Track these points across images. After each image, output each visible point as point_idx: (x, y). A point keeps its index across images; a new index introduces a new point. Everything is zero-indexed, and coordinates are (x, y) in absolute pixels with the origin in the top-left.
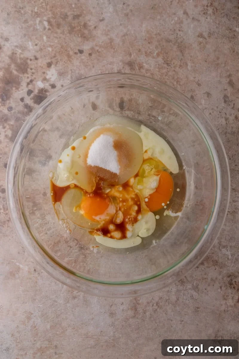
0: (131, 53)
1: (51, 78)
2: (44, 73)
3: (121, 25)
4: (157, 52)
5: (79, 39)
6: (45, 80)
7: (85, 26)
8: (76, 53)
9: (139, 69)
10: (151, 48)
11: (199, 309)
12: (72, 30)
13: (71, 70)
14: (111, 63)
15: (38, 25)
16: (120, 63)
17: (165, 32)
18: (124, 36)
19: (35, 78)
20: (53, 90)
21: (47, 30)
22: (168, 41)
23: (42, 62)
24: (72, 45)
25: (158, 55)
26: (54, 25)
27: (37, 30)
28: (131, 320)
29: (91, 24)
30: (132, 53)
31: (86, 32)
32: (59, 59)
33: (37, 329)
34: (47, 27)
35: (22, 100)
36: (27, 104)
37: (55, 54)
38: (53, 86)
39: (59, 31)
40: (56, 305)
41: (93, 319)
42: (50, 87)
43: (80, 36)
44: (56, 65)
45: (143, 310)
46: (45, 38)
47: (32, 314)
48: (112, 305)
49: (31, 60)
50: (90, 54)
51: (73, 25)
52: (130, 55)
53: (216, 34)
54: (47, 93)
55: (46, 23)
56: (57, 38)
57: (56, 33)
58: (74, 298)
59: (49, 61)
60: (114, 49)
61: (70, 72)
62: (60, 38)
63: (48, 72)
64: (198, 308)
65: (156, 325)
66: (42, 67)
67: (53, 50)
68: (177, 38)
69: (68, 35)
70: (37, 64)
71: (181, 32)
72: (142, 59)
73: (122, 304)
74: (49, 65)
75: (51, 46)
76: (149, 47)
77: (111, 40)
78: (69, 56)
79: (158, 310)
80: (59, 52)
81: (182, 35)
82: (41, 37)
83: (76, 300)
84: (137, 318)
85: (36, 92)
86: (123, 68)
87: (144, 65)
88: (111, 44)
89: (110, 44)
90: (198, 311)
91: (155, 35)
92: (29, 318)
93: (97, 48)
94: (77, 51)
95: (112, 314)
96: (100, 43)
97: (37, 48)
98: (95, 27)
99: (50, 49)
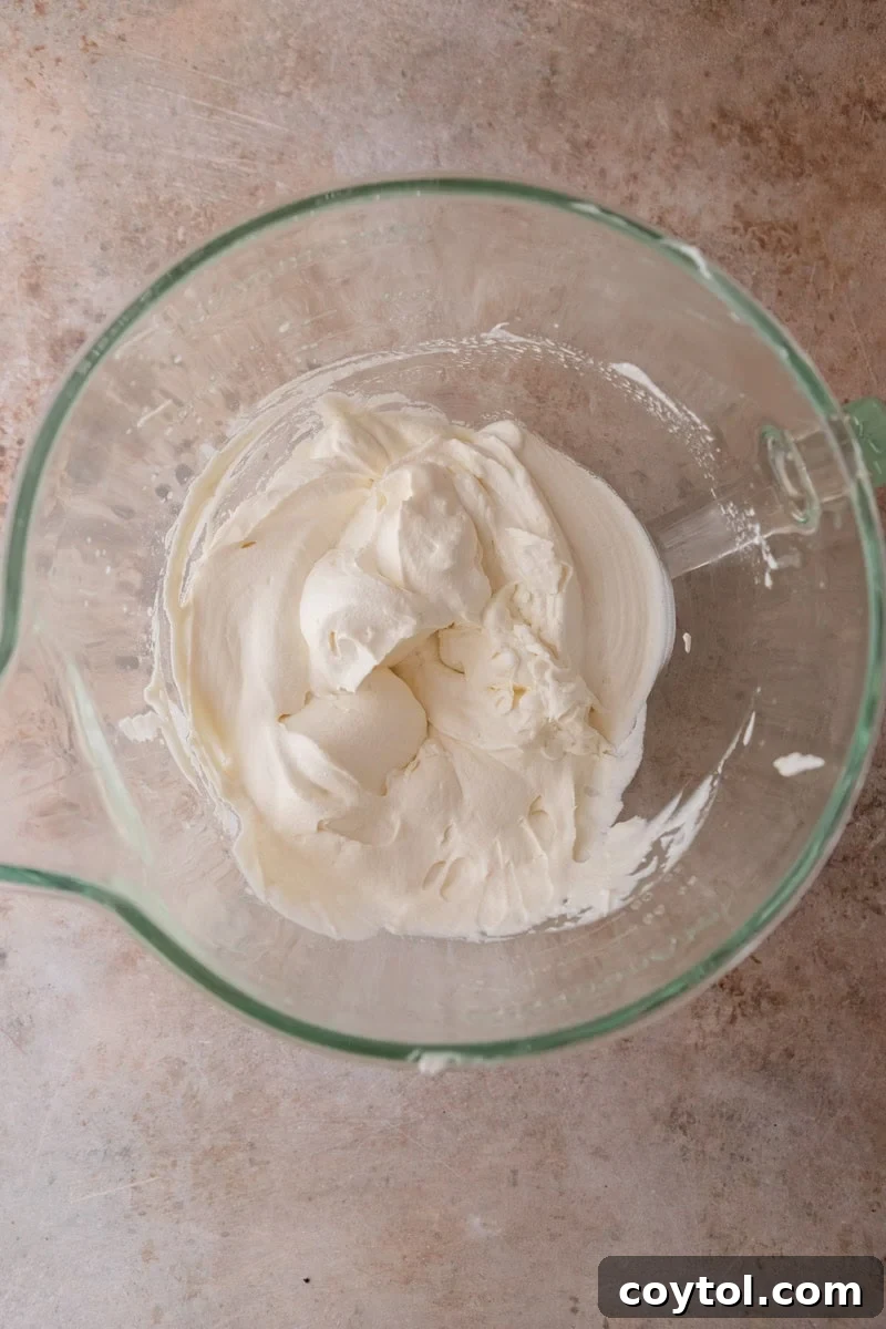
2: (219, 423)
11: (629, 1045)
33: (198, 1103)
40: (248, 1040)
41: (347, 1074)
47: (184, 1063)
49: (163, 366)
64: (626, 1041)
65: (517, 1086)
90: (627, 1049)
92: (176, 1075)
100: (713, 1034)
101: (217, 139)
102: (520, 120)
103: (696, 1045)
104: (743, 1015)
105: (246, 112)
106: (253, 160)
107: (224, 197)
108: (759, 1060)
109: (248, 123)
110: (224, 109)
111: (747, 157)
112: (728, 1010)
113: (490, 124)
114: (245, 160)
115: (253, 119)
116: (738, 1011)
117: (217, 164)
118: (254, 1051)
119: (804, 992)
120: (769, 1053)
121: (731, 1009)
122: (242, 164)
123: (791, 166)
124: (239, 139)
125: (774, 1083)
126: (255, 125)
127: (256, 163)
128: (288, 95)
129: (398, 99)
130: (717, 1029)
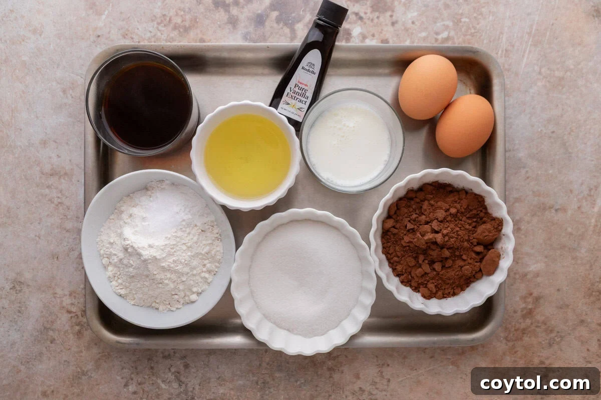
100: (62, 302)
101: (515, 37)
102: (531, 193)
103: (56, 293)
104: (71, 317)
105: (530, 52)
106: (505, 57)
107: (485, 42)
108: (49, 326)
109: (524, 52)
110: (531, 40)
111: (515, 312)
112: (74, 309)
113: (528, 178)
114: (504, 51)
115: (526, 55)
116: (73, 315)
117: (502, 37)
118: (48, 70)
119: (83, 348)
120: (53, 330)
121: (75, 311)
122: (502, 51)
123: (511, 335)
124: (516, 48)
125: (37, 333)
126: (523, 56)
127: (503, 58)
128: (540, 73)
129: (539, 130)
130: (64, 304)
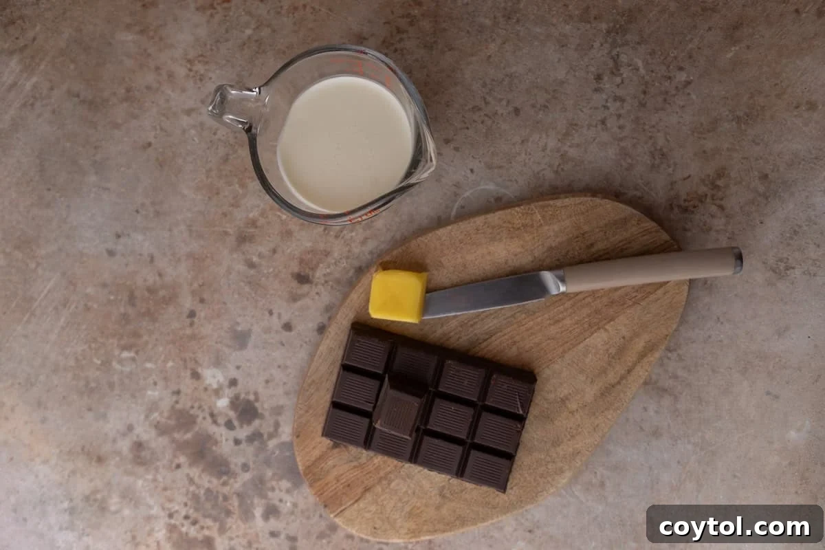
0: (223, 231)
1: (218, 381)
3: (170, 230)
4: (237, 186)
5: (171, 309)
6: (217, 393)
7: (151, 290)
8: (192, 324)
9: (256, 227)
10: (226, 194)
12: (151, 315)
13: (216, 343)
14: (229, 272)
15: (124, 369)
16: (235, 256)
17: (209, 160)
18: (191, 231)
19: (210, 408)
20: (240, 386)
21: (136, 357)
22: (226, 159)
23: (187, 385)
24: (175, 325)
25: (243, 186)
26: (132, 342)
27: (131, 373)
28: (679, 406)
29: (152, 279)
30: (225, 229)
31: (162, 293)
32: (191, 355)
34: (132, 354)
35: (237, 442)
36: (247, 437)
37: (181, 359)
38: (233, 383)
39: (145, 338)
42: (233, 388)
43: (164, 306)
44: (201, 365)
45: (670, 377)
46: (149, 365)
48: (641, 428)
50: (202, 301)
51: (143, 310)
52: (226, 233)
53: (243, 73)
54: (243, 396)
55: (125, 354)
56: (155, 345)
57: (147, 343)
58: (602, 484)
59: (189, 373)
60: (207, 257)
61: (219, 346)
62: (157, 340)
63: (207, 382)
66: (196, 388)
67: (173, 361)
68: (225, 143)
69: (157, 325)
70: (186, 395)
71: (219, 132)
72: (239, 215)
73: (645, 409)
74: (196, 376)
75: (165, 361)
76: (225, 197)
77: (191, 256)
78: (193, 337)
79: (680, 352)
80: (180, 350)
81: (224, 133)
82: (145, 370)
83: (608, 484)
84: (681, 394)
85: (232, 414)
86: (244, 253)
87: (251, 215)
88: (197, 259)
89: (198, 261)
91: (207, 177)
93: (196, 285)
94: (188, 321)
95: (656, 433)
96: (189, 277)
97: (161, 384)
98: (160, 275)
99: (170, 364)
